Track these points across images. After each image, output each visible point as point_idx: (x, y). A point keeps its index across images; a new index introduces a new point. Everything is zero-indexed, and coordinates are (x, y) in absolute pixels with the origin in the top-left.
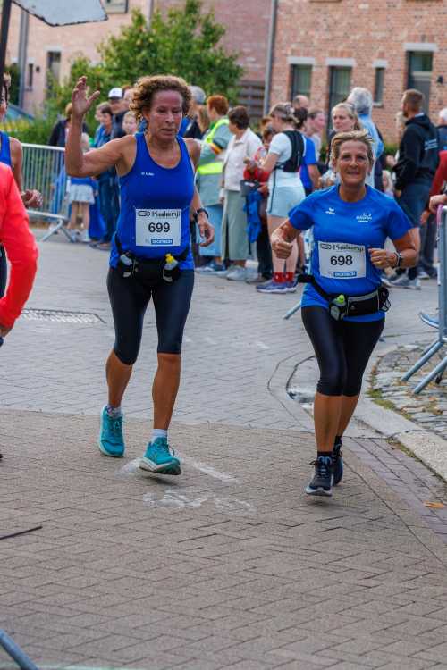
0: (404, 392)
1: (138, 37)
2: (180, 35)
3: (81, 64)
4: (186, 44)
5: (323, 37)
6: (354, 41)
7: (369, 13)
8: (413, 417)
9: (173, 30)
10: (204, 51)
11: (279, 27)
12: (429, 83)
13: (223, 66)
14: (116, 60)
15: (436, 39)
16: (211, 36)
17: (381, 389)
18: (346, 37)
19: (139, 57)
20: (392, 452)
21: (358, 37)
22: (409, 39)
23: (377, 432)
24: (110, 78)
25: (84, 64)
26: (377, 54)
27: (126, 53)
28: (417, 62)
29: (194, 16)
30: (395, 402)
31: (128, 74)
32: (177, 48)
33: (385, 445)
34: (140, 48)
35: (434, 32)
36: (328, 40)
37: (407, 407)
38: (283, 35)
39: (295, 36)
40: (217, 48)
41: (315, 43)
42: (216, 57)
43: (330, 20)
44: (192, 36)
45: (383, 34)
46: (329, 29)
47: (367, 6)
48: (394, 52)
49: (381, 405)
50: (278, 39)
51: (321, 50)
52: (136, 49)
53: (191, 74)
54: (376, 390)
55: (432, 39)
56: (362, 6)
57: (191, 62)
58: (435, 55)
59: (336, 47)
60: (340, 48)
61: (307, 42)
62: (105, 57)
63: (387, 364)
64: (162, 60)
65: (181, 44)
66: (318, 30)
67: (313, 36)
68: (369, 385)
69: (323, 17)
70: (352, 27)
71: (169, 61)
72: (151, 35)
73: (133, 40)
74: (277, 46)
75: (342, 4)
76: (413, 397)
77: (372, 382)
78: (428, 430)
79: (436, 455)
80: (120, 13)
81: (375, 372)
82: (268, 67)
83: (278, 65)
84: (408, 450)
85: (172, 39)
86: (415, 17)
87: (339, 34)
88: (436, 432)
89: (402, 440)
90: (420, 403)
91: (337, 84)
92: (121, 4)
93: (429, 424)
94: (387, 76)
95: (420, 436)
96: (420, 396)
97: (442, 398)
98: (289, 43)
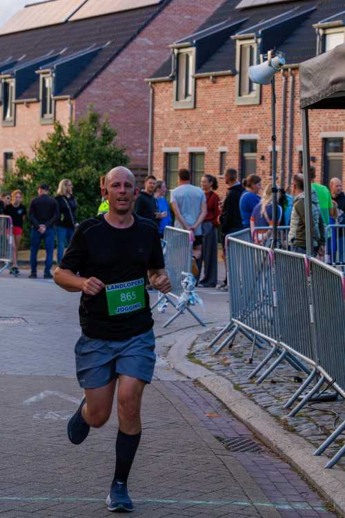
0: (208, 354)
1: (59, 140)
2: (87, 138)
3: (21, 160)
4: (91, 143)
5: (185, 134)
6: (205, 135)
7: (214, 116)
8: (212, 368)
9: (81, 135)
10: (102, 147)
11: (155, 128)
12: (255, 161)
13: (116, 156)
14: (44, 156)
15: (258, 131)
16: (107, 137)
17: (194, 353)
18: (200, 132)
19: (59, 153)
20: (195, 388)
21: (207, 132)
22: (241, 132)
23: (188, 377)
24: (41, 168)
25: (23, 160)
26: (220, 143)
27: (52, 151)
28: (248, 147)
29: (96, 125)
30: (201, 360)
31: (53, 164)
32: (85, 146)
33: (191, 384)
34: (60, 148)
35: (257, 126)
36: (188, 135)
37: (209, 362)
38: (158, 133)
39: (166, 134)
40: (112, 145)
41: (180, 137)
42: (111, 151)
43: (188, 122)
44: (95, 137)
45: (226, 130)
46: (188, 128)
47: (212, 111)
48: (232, 141)
49: (193, 362)
50: (155, 136)
51: (184, 142)
52: (58, 148)
53: (95, 162)
54: (192, 354)
55: (255, 131)
56: (209, 112)
57: (95, 154)
58: (258, 141)
59: (193, 140)
60: (197, 140)
61: (174, 137)
62: (38, 155)
63: (203, 338)
64: (75, 154)
65: (87, 143)
66: (181, 129)
67: (178, 133)
68: (188, 351)
69: (184, 120)
70: (203, 125)
71: (80, 154)
72: (67, 138)
73: (55, 142)
74: (155, 141)
75: (197, 110)
76: (213, 356)
77: (190, 349)
78: (218, 374)
79: (220, 388)
80: (50, 124)
81: (194, 344)
82: (149, 155)
83: (156, 153)
84: (204, 386)
85: (81, 140)
86: (244, 117)
87: (196, 131)
88: (224, 376)
89: (202, 381)
90: (216, 359)
91: (195, 165)
92: (51, 118)
93: (221, 372)
94: (228, 158)
95: (212, 378)
96: (218, 356)
97: (232, 356)
98: (162, 138)
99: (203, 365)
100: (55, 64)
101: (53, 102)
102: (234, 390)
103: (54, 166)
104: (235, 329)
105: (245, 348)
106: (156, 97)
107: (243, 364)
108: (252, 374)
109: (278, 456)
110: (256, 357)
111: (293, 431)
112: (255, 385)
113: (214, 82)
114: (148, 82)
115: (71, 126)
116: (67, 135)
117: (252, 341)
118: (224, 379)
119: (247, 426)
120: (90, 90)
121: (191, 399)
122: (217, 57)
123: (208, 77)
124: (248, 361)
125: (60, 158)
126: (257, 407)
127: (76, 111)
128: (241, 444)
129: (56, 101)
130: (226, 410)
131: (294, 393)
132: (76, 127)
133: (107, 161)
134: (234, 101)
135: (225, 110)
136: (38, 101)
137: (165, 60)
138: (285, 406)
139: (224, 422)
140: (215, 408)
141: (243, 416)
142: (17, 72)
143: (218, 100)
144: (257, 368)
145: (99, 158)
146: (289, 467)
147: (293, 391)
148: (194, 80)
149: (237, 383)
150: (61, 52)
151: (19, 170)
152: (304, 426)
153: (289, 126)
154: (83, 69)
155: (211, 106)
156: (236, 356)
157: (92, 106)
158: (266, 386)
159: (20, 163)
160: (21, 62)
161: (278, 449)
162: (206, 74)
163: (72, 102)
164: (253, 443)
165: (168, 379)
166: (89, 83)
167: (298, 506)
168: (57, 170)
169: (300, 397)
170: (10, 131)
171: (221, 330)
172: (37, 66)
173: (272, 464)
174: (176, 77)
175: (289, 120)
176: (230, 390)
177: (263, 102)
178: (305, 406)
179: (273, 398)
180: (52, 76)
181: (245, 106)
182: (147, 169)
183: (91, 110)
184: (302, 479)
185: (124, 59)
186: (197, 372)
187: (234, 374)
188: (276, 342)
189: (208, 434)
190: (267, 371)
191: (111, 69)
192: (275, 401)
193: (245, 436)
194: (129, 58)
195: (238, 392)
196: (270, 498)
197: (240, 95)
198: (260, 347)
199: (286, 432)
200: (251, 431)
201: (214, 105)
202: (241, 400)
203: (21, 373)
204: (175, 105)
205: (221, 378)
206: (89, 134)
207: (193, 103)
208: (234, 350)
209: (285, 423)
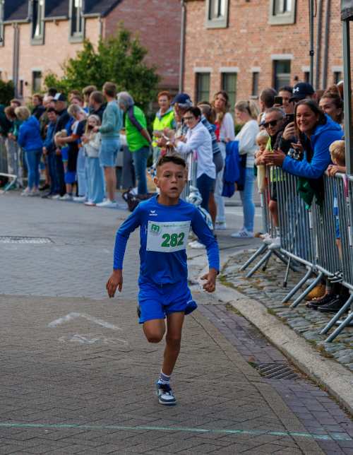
0: (241, 277)
1: (88, 57)
2: (117, 56)
3: (50, 78)
4: (121, 61)
5: (217, 53)
6: (238, 54)
7: (247, 35)
8: (245, 291)
9: (111, 52)
10: (133, 66)
11: (187, 47)
12: (289, 81)
13: (146, 75)
14: (73, 74)
15: (292, 51)
16: (138, 55)
17: (226, 275)
18: (232, 51)
19: (89, 72)
20: (227, 312)
21: (240, 52)
22: (275, 52)
23: (220, 301)
24: (70, 87)
25: (52, 78)
26: (253, 63)
27: (82, 70)
28: (280, 68)
29: (125, 42)
30: (234, 283)
32: (115, 64)
33: (223, 308)
34: (90, 66)
35: (291, 46)
36: (220, 55)
37: (241, 285)
38: (188, 52)
39: (197, 54)
40: (142, 63)
41: (212, 57)
42: (141, 70)
43: (221, 41)
44: (124, 56)
45: (259, 49)
47: (245, 31)
48: (264, 61)
49: (225, 285)
50: (187, 55)
51: (216, 62)
52: (87, 66)
53: (124, 81)
54: (224, 277)
55: (289, 51)
56: (242, 31)
57: (125, 73)
58: (292, 62)
59: (226, 59)
60: (228, 60)
61: (206, 57)
62: (67, 73)
63: (234, 261)
64: (104, 72)
65: (117, 61)
66: (213, 48)
67: (210, 53)
69: (216, 39)
70: (235, 44)
71: (109, 73)
72: (96, 56)
73: (85, 60)
74: (186, 60)
75: (229, 30)
76: (246, 279)
77: (222, 272)
78: (252, 298)
79: (253, 312)
80: (80, 43)
81: (225, 266)
82: (180, 75)
83: (187, 73)
84: (237, 310)
85: (111, 58)
86: (278, 37)
87: (228, 50)
88: (257, 299)
89: (233, 304)
90: (249, 283)
91: (227, 85)
92: (81, 37)
93: (253, 295)
94: (261, 78)
95: (245, 302)
96: (251, 279)
97: (266, 280)
98: (194, 58)
99: (236, 288)
101: (83, 20)
102: (268, 314)
105: (279, 271)
106: (188, 16)
107: (276, 288)
108: (287, 297)
109: (315, 382)
110: (290, 281)
111: (331, 357)
112: (289, 309)
113: (247, 1)
114: (180, 1)
115: (101, 44)
116: (97, 53)
117: (286, 264)
118: (257, 302)
119: (282, 353)
120: (120, 8)
121: (224, 323)
124: (282, 285)
125: (90, 77)
126: (291, 332)
127: (106, 29)
128: (275, 371)
129: (86, 19)
130: (260, 334)
131: (331, 318)
132: (106, 45)
133: (137, 80)
134: (267, 20)
135: (258, 30)
136: (68, 19)
138: (323, 330)
139: (258, 347)
140: (248, 332)
141: (277, 341)
143: (251, 19)
144: (293, 290)
145: (129, 77)
146: (327, 395)
147: (330, 316)
149: (270, 307)
152: (342, 352)
153: (323, 46)
155: (244, 25)
156: (269, 279)
157: (122, 23)
158: (301, 310)
159: (49, 81)
161: (315, 376)
163: (102, 20)
164: (289, 369)
165: (199, 302)
167: (338, 437)
169: (338, 322)
170: (38, 49)
171: (254, 252)
173: (309, 392)
175: (323, 40)
176: (264, 314)
177: (298, 22)
178: (343, 331)
179: (308, 323)
181: (279, 25)
182: (177, 90)
183: (121, 27)
184: (341, 407)
186: (228, 296)
187: (268, 297)
188: (311, 265)
189: (241, 359)
192: (311, 326)
193: (279, 362)
195: (272, 316)
196: (308, 429)
197: (274, 14)
198: (294, 271)
199: (323, 358)
200: (286, 357)
201: (247, 24)
202: (275, 324)
203: (46, 295)
204: (207, 24)
205: (254, 302)
206: (119, 52)
207: (225, 22)
208: (267, 273)
209: (322, 349)
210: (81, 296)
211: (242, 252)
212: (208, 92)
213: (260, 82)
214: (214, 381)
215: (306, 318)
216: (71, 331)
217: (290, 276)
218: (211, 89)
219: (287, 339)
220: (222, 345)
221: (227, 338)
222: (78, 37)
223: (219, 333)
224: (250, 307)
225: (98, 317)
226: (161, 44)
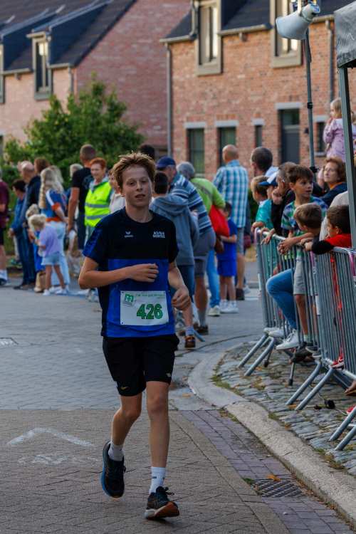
0: (238, 376)
1: (55, 118)
2: (90, 114)
3: (11, 144)
4: (95, 120)
5: (211, 104)
6: (236, 105)
7: (246, 82)
8: (242, 392)
9: (83, 111)
10: (110, 125)
11: (175, 99)
12: (297, 135)
13: (126, 136)
14: (39, 139)
15: (301, 98)
16: (115, 112)
17: (221, 374)
18: (229, 102)
19: (58, 135)
20: (220, 419)
21: (238, 102)
22: (280, 100)
23: (213, 405)
24: (35, 153)
25: (14, 144)
26: (254, 114)
27: (49, 133)
28: (287, 118)
29: (100, 98)
30: (230, 383)
32: (89, 124)
33: (217, 414)
34: (58, 127)
35: (299, 93)
36: (214, 107)
37: (239, 385)
38: (178, 106)
39: (188, 106)
40: (120, 121)
41: (205, 110)
42: (121, 129)
43: (215, 90)
44: (99, 114)
45: (261, 98)
46: (215, 97)
47: (243, 76)
48: (268, 112)
49: (219, 386)
51: (210, 115)
52: (55, 128)
53: (100, 144)
54: (219, 376)
55: (297, 99)
56: (239, 77)
57: (101, 135)
58: (301, 111)
59: (221, 112)
60: (225, 112)
61: (199, 109)
62: (31, 137)
63: (232, 356)
64: (76, 135)
65: (91, 120)
66: (206, 99)
67: (202, 105)
68: (214, 373)
69: (209, 88)
70: (232, 93)
71: (81, 135)
72: (66, 116)
73: (52, 121)
74: (175, 114)
75: (224, 76)
76: (245, 378)
77: (216, 370)
78: (251, 401)
79: (252, 418)
80: (46, 100)
81: (221, 363)
82: (169, 133)
83: (175, 131)
84: (233, 416)
85: (84, 117)
86: (283, 82)
87: (224, 100)
88: (257, 402)
89: (229, 409)
90: (249, 382)
92: (48, 92)
93: (253, 397)
94: (265, 132)
95: (243, 405)
96: (250, 377)
97: (267, 377)
98: (184, 112)
99: (232, 389)
100: (51, 26)
101: (49, 72)
102: (269, 420)
103: (52, 151)
104: (271, 343)
105: (284, 366)
106: (175, 61)
107: (281, 386)
108: (292, 397)
109: (322, 500)
110: (298, 377)
111: (341, 469)
112: (295, 412)
113: (245, 40)
114: (164, 43)
115: (71, 101)
116: (69, 113)
118: (257, 405)
119: (284, 465)
120: (93, 56)
121: (216, 432)
122: (247, 9)
123: (237, 34)
124: (287, 383)
125: (59, 141)
126: (297, 440)
127: (78, 81)
128: (276, 487)
129: (53, 70)
130: (259, 444)
131: (343, 420)
132: (77, 102)
134: (269, 61)
135: (258, 75)
136: (31, 72)
137: (185, 15)
138: (332, 437)
139: (256, 460)
140: (245, 442)
141: (279, 451)
142: (5, 37)
143: (250, 62)
144: (298, 390)
145: (106, 139)
146: (335, 514)
147: (342, 418)
148: (220, 38)
149: (273, 410)
150: (58, 11)
151: (9, 157)
152: (353, 462)
154: (85, 30)
155: (241, 71)
156: (272, 376)
157: (95, 75)
158: (309, 412)
159: (10, 148)
160: (9, 25)
161: (321, 491)
162: (234, 30)
163: (72, 71)
164: (292, 485)
165: (188, 408)
166: (92, 48)
168: (55, 154)
171: (254, 345)
172: (28, 29)
173: (314, 511)
174: (198, 35)
176: (265, 420)
179: (316, 428)
180: (47, 40)
181: (283, 68)
182: (166, 150)
183: (94, 80)
185: (135, 17)
186: (224, 399)
187: (270, 399)
190: (311, 393)
191: (119, 29)
192: (320, 431)
193: (280, 477)
194: (139, 15)
195: (275, 422)
197: (277, 55)
199: (332, 470)
200: (289, 470)
201: (245, 68)
202: (277, 431)
203: (6, 408)
204: (197, 70)
205: (253, 405)
206: (93, 110)
207: (219, 66)
208: (270, 369)
209: (331, 459)
210: (47, 408)
211: (241, 344)
212: (202, 152)
213: (263, 137)
214: (201, 503)
215: (314, 422)
216: (34, 451)
217: (296, 372)
218: (206, 148)
219: (290, 448)
220: (212, 459)
221: (219, 451)
222: (44, 93)
223: (209, 445)
224: (248, 411)
225: (67, 432)
226: (145, 97)
